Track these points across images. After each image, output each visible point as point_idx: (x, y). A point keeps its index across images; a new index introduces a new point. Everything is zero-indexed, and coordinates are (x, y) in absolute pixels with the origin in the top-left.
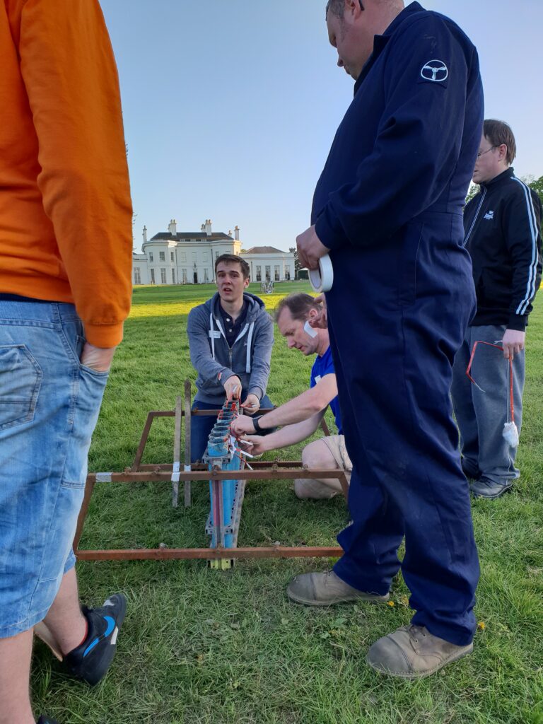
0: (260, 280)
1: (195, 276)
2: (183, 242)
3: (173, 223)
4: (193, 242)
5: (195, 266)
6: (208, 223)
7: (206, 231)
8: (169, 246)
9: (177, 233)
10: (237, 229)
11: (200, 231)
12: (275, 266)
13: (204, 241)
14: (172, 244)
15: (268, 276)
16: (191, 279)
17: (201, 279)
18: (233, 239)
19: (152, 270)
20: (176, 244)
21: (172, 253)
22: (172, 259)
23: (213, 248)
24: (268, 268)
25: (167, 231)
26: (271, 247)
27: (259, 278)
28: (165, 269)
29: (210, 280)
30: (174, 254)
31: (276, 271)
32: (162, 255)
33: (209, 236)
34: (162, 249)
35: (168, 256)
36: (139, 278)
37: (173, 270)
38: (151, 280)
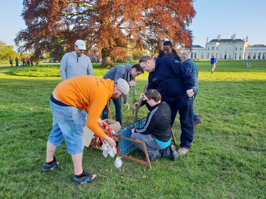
0: (255, 58)
1: (225, 56)
2: (222, 43)
3: (219, 36)
4: (226, 43)
5: (226, 52)
6: (234, 35)
7: (233, 38)
8: (216, 45)
9: (220, 40)
10: (247, 37)
11: (231, 38)
12: (264, 53)
13: (231, 42)
14: (218, 44)
15: (259, 57)
16: (223, 57)
17: (228, 57)
18: (244, 42)
19: (208, 53)
20: (219, 44)
21: (217, 47)
22: (217, 49)
23: (235, 45)
24: (260, 54)
25: (217, 39)
26: (263, 45)
27: (254, 57)
28: (213, 53)
29: (232, 58)
30: (218, 48)
31: (264, 55)
32: (213, 48)
33: (234, 41)
34: (213, 46)
35: (215, 48)
36: (203, 56)
37: (217, 54)
38: (207, 57)
